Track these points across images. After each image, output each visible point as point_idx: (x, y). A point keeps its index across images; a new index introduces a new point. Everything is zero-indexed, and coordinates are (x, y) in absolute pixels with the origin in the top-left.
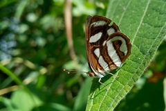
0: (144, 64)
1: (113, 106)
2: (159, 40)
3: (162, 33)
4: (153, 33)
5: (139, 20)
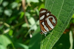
0: (64, 28)
2: (70, 17)
3: (71, 14)
4: (67, 14)
5: (60, 8)
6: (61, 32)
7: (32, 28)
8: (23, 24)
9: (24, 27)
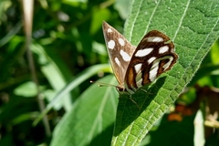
0: (185, 79)
1: (147, 128)
2: (204, 51)
3: (208, 42)
4: (197, 41)
6: (176, 89)
7: (56, 104)
8: (17, 85)
9: (22, 97)
